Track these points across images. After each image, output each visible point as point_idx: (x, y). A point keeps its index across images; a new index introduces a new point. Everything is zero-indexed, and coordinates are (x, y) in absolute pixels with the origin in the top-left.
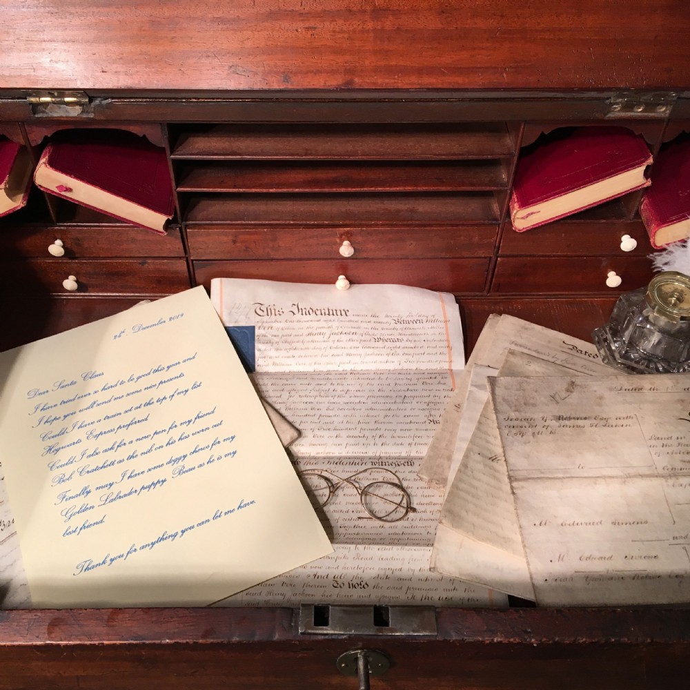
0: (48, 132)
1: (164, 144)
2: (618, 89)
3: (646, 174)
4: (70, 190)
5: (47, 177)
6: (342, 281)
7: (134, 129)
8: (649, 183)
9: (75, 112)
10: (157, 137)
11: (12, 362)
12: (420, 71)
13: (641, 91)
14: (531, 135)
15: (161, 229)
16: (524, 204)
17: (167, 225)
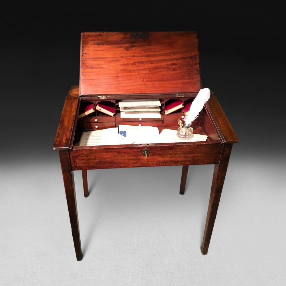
0: (99, 102)
1: (115, 103)
2: (176, 93)
3: (183, 105)
4: (100, 110)
5: (98, 108)
6: (140, 125)
7: (111, 101)
8: (183, 107)
9: (104, 98)
10: (114, 102)
11: (90, 133)
12: (151, 91)
13: (179, 93)
14: (166, 100)
15: (113, 116)
16: (167, 110)
17: (114, 115)
